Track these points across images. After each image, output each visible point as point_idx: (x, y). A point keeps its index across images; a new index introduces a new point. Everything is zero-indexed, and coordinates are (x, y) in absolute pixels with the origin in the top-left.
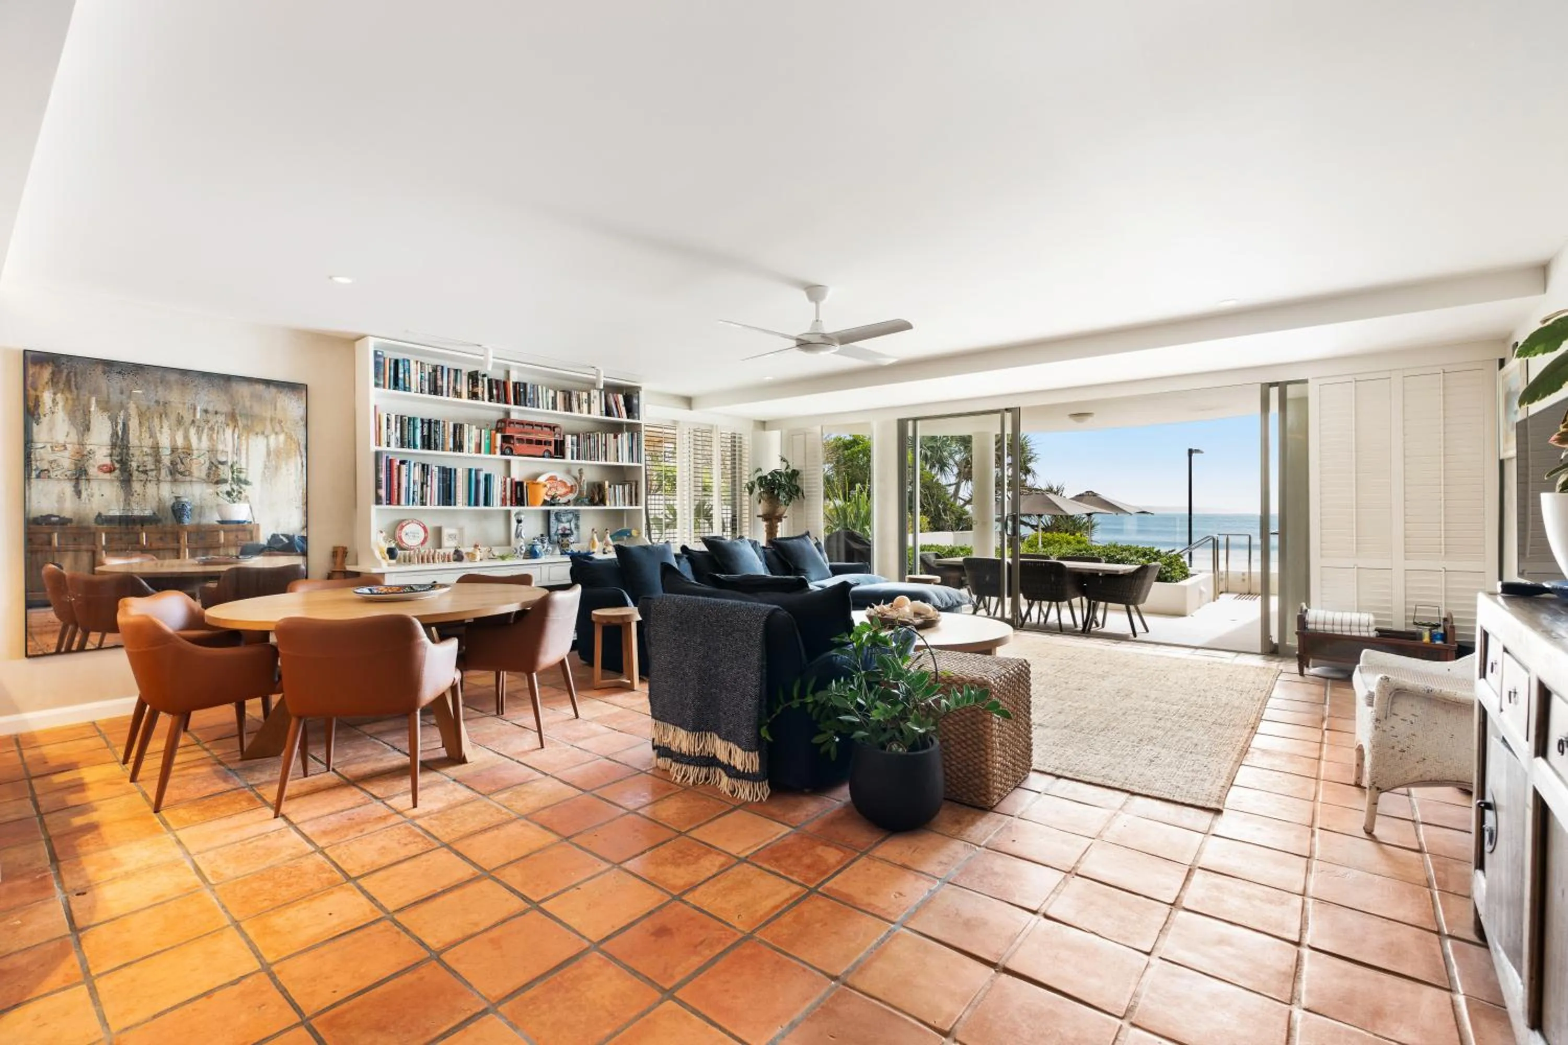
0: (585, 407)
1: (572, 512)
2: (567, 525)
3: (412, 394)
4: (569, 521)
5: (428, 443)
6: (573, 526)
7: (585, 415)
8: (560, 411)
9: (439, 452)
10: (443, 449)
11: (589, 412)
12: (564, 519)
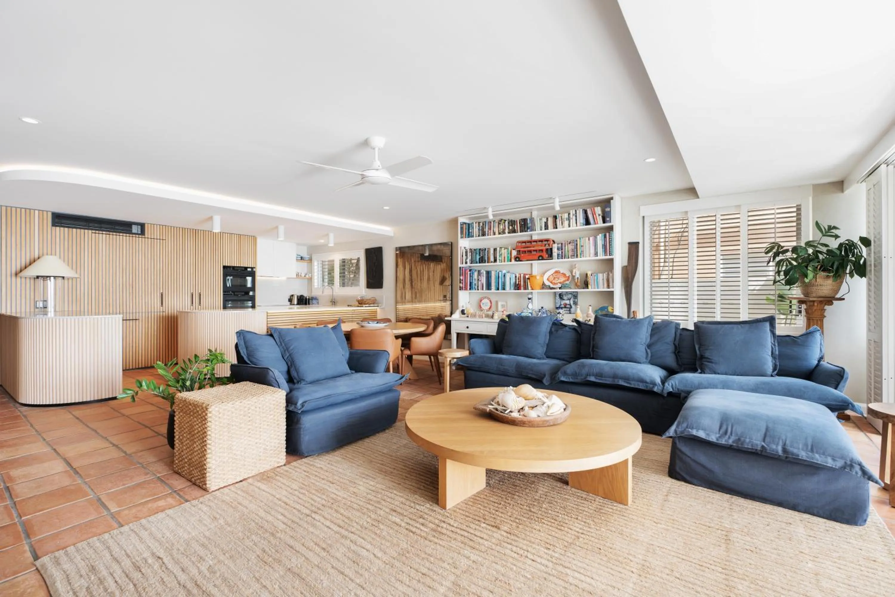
0: (566, 223)
1: (571, 293)
2: (568, 302)
3: (475, 238)
4: (569, 299)
5: (482, 260)
6: (572, 302)
7: (566, 228)
8: (551, 229)
9: (487, 264)
10: (488, 262)
11: (569, 226)
12: (565, 298)
